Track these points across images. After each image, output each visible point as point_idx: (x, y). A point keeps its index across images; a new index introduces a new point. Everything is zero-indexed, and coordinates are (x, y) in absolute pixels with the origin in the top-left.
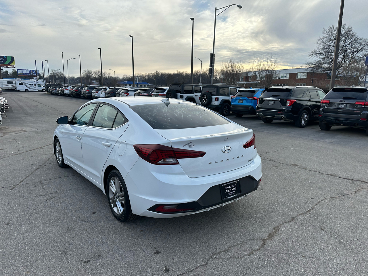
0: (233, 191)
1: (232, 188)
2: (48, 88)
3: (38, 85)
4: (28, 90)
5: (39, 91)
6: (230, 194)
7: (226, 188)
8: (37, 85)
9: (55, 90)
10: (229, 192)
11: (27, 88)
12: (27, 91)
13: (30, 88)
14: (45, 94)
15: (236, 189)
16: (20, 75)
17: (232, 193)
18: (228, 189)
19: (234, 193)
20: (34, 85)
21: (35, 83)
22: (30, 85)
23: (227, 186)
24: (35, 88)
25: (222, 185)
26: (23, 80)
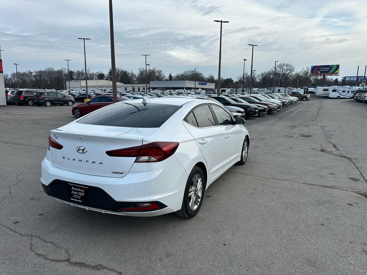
0: (79, 195)
1: (80, 192)
2: (356, 94)
3: (352, 91)
4: (340, 96)
5: (351, 98)
6: (76, 196)
7: (73, 188)
8: (350, 92)
9: (360, 96)
10: (75, 194)
11: (339, 95)
12: (339, 98)
13: (342, 95)
14: (352, 101)
15: (83, 194)
16: (346, 82)
17: (78, 197)
18: (75, 191)
19: (80, 198)
20: (347, 92)
21: (349, 90)
22: (343, 91)
23: (75, 187)
24: (347, 95)
25: (69, 184)
26: (339, 87)
